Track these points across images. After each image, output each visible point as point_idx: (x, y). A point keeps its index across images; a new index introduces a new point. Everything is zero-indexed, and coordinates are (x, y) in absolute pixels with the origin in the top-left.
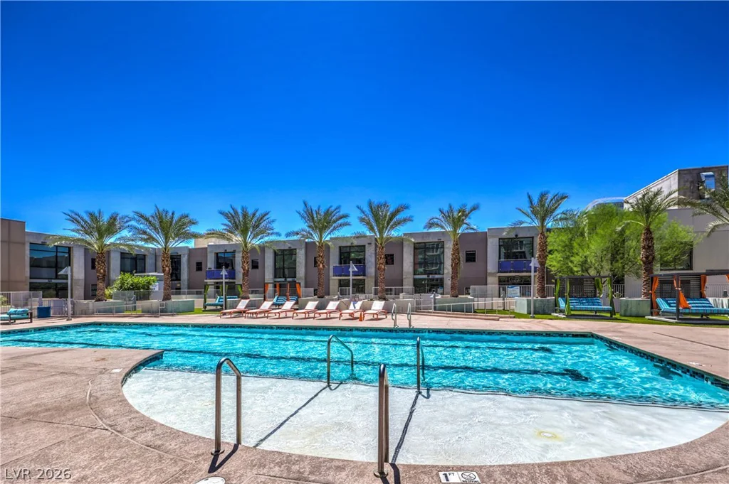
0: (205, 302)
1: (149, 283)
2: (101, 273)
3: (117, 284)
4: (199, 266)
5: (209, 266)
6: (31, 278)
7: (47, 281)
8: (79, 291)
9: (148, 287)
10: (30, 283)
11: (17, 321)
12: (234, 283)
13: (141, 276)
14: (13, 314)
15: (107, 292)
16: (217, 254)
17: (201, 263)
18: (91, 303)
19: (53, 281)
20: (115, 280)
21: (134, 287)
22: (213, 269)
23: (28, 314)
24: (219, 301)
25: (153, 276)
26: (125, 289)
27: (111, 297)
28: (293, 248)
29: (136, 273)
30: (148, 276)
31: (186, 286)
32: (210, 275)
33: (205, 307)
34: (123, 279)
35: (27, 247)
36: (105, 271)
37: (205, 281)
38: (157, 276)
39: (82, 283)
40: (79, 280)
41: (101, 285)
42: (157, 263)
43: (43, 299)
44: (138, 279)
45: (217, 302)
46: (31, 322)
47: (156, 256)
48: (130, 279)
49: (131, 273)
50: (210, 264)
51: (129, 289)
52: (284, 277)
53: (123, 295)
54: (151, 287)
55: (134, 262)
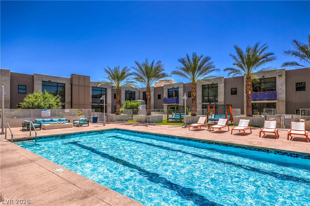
0: (168, 116)
1: (138, 105)
2: (118, 100)
3: (124, 106)
4: (159, 97)
5: (164, 96)
6: (92, 103)
7: (97, 104)
8: (109, 109)
9: (137, 107)
10: (92, 105)
11: (84, 125)
12: (178, 105)
13: (134, 102)
14: (81, 121)
15: (121, 110)
16: (169, 89)
17: (160, 95)
18: (114, 116)
19: (100, 104)
20: (123, 104)
21: (132, 107)
22: (167, 98)
23: (87, 122)
24: (175, 117)
25: (139, 102)
26: (128, 109)
27: (122, 112)
28: (215, 83)
29: (132, 100)
30: (137, 102)
31: (153, 107)
32: (165, 101)
33: (168, 120)
34: (127, 103)
35: (91, 89)
36: (120, 99)
37: (163, 104)
38: (141, 102)
39: (111, 105)
40: (109, 104)
41: (118, 106)
42: (140, 96)
43: (95, 113)
44: (133, 103)
45: (174, 117)
46: (88, 126)
47: (139, 92)
48: (130, 103)
49: (130, 100)
50: (165, 95)
51: (129, 108)
52: (209, 102)
53: (127, 111)
54: (138, 107)
55: (131, 95)
